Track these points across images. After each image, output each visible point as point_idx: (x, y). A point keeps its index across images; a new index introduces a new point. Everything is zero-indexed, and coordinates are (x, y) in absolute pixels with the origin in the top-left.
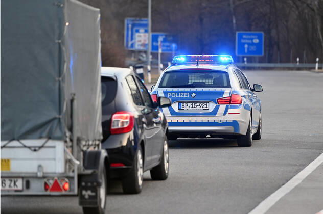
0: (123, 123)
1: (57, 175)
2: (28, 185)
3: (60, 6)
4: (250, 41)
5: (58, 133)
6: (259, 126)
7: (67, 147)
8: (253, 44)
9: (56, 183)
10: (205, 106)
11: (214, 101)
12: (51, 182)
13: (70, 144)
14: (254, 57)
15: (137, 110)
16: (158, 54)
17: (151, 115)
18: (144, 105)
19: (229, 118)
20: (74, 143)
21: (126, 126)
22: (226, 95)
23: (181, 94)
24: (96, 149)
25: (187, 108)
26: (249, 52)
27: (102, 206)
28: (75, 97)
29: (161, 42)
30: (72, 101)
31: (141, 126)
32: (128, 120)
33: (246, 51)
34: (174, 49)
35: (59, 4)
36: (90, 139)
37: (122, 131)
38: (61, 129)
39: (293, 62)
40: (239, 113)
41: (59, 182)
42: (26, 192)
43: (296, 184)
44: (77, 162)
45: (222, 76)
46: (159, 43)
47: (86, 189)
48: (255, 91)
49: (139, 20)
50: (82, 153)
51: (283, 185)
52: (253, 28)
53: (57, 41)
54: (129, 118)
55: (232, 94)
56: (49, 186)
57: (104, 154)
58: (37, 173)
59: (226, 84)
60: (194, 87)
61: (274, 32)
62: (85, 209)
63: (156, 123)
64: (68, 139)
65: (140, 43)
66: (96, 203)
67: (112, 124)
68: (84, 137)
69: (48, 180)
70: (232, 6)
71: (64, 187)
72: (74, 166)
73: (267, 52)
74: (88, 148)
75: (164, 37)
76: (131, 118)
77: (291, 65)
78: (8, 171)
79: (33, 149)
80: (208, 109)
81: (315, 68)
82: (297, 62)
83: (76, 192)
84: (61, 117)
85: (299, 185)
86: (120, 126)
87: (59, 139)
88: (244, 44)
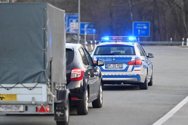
0: (77, 75)
1: (43, 103)
2: (26, 109)
3: (44, 9)
4: (141, 28)
5: (43, 80)
6: (151, 77)
7: (48, 87)
8: (143, 29)
9: (42, 108)
10: (121, 66)
11: (126, 63)
12: (39, 107)
13: (50, 86)
14: (144, 37)
15: (85, 68)
16: (84, 35)
17: (93, 70)
18: (89, 65)
19: (135, 73)
20: (51, 85)
21: (79, 76)
22: (133, 60)
23: (107, 59)
24: (63, 89)
25: (110, 67)
26: (141, 34)
27: (67, 120)
28: (53, 60)
29: (87, 28)
30: (51, 62)
31: (87, 76)
32: (80, 73)
33: (139, 33)
34: (94, 32)
35: (44, 8)
36: (60, 83)
37: (77, 79)
38: (45, 78)
39: (168, 41)
40: (140, 70)
41: (44, 107)
42: (25, 113)
43: (170, 116)
44: (54, 96)
45: (130, 49)
46: (85, 29)
47: (59, 111)
48: (149, 57)
49: (72, 15)
50: (56, 91)
51: (162, 117)
52: (143, 19)
53: (43, 29)
54: (81, 72)
55: (136, 59)
56: (38, 109)
57: (68, 92)
58: (31, 102)
59: (133, 53)
60: (114, 55)
61: (156, 22)
62: (57, 122)
63: (96, 75)
64: (49, 83)
65: (73, 29)
66: (64, 119)
67: (71, 76)
68: (57, 82)
69: (38, 106)
70: (130, 6)
71: (46, 110)
72: (52, 98)
73: (152, 35)
74: (59, 88)
75: (88, 25)
76: (82, 72)
77: (167, 42)
78: (15, 101)
79: (29, 88)
80: (123, 68)
81: (181, 44)
82: (170, 41)
83: (53, 112)
84: (45, 71)
85: (172, 116)
86: (75, 77)
87: (44, 83)
88: (138, 29)
